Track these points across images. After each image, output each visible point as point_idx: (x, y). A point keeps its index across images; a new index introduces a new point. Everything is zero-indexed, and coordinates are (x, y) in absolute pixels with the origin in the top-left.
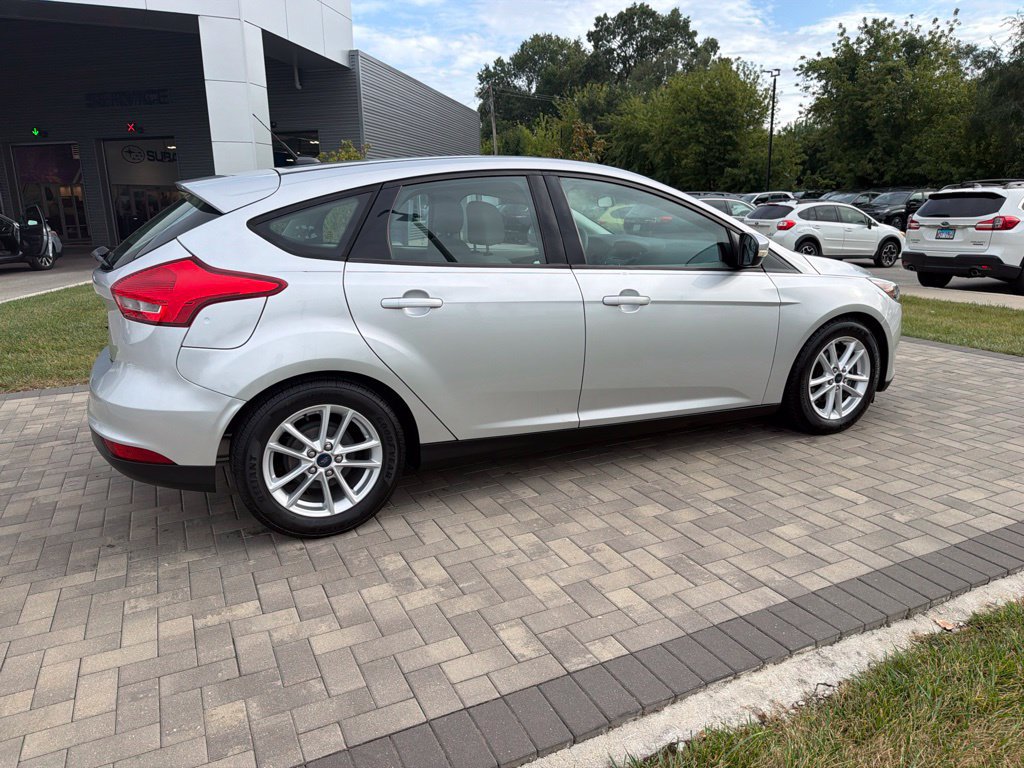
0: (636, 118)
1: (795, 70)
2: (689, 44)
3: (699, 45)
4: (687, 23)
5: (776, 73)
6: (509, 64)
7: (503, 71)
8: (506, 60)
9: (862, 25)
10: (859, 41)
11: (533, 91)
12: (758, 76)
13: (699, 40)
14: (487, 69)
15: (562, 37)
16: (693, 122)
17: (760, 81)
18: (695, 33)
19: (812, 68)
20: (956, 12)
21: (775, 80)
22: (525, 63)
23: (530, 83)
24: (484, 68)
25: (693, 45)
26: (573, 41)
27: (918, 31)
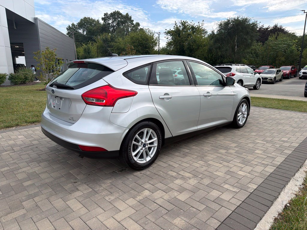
0: (120, 44)
1: (164, 33)
2: (132, 24)
3: (134, 24)
4: (131, 17)
5: (159, 33)
6: (76, 25)
7: (75, 27)
8: (76, 24)
9: (181, 22)
10: (180, 27)
11: (85, 34)
12: (154, 34)
13: (134, 22)
14: (69, 26)
15: (93, 18)
16: (137, 46)
17: (154, 35)
18: (133, 21)
19: (169, 33)
20: (203, 21)
21: (159, 35)
22: (82, 25)
23: (84, 31)
24: (68, 26)
25: (133, 24)
26: (96, 20)
27: (194, 25)
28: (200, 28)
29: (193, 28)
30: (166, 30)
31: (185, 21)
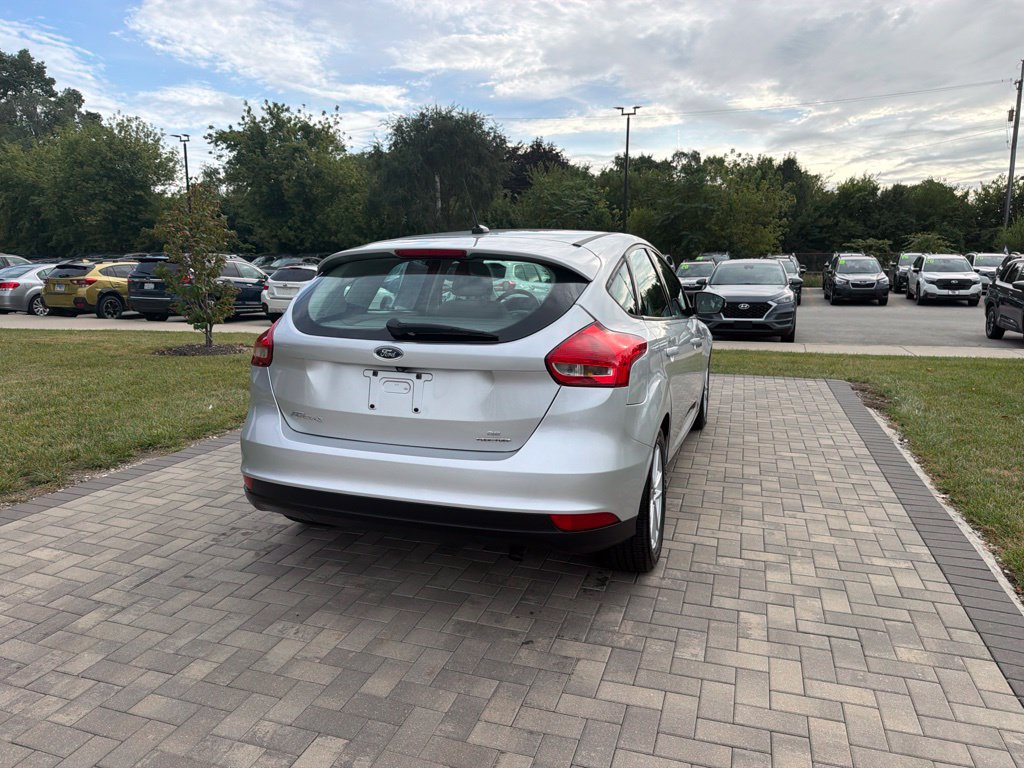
0: (17, 166)
1: (206, 138)
2: (46, 92)
3: (59, 95)
4: (41, 69)
5: (186, 138)
9: (266, 107)
10: (264, 120)
12: (159, 139)
13: (59, 88)
16: (97, 178)
17: (161, 143)
18: (52, 81)
19: (222, 137)
20: (337, 108)
21: (185, 145)
25: (54, 94)
27: (310, 119)
28: (331, 130)
29: (306, 129)
30: (211, 127)
31: (280, 105)
